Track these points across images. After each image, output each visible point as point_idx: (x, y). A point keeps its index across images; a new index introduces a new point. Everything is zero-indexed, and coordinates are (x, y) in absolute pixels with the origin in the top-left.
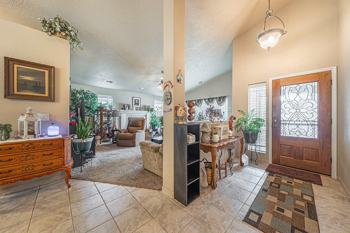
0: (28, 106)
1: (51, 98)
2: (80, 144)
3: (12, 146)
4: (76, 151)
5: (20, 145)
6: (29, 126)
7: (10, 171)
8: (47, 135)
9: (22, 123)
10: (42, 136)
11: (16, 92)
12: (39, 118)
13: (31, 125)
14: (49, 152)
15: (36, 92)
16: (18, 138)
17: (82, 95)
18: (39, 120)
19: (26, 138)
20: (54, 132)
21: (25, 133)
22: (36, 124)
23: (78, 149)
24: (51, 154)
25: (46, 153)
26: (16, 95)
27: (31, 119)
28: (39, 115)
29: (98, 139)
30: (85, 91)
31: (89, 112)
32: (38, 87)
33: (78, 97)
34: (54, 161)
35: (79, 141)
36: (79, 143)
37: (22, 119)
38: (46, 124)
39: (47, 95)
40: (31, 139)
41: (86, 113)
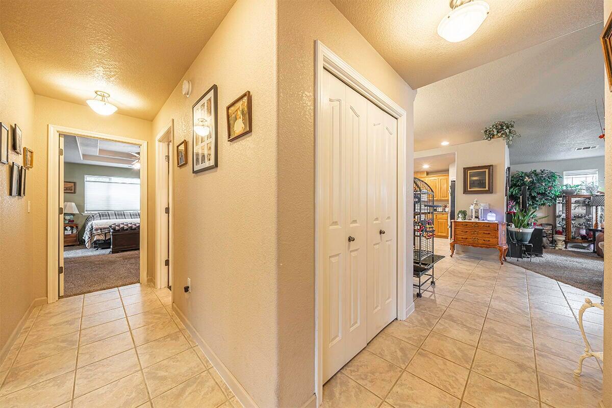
0: (475, 197)
1: (490, 191)
2: (517, 233)
3: (467, 224)
4: (513, 239)
5: (471, 224)
6: (476, 212)
7: (467, 239)
8: (486, 220)
9: (472, 210)
10: (483, 220)
11: (469, 190)
12: (482, 206)
13: (477, 212)
14: (488, 232)
15: (480, 188)
16: (470, 220)
17: (532, 178)
18: (482, 208)
19: (474, 220)
20: (491, 218)
21: (474, 217)
22: (480, 210)
23: (515, 238)
24: (489, 234)
25: (486, 232)
26: (469, 191)
27: (477, 207)
28: (482, 204)
29: (560, 240)
30: (538, 171)
31: (544, 199)
32: (481, 184)
33: (527, 181)
34: (491, 239)
35: (516, 230)
36: (515, 232)
37: (472, 207)
38: (486, 211)
39: (487, 189)
40: (477, 220)
41: (537, 201)
